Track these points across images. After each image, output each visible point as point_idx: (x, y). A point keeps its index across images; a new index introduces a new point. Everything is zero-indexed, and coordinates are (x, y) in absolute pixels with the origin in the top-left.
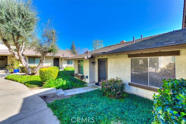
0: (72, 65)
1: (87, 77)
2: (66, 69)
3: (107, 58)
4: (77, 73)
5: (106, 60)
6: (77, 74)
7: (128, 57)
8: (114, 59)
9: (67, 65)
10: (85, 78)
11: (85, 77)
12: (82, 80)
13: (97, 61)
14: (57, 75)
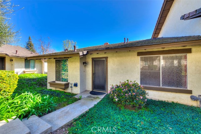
0: (35, 69)
1: (76, 85)
2: (23, 75)
3: (107, 57)
4: (54, 80)
5: (105, 59)
6: (54, 82)
7: (138, 56)
8: (118, 59)
9: (24, 69)
10: (71, 87)
11: (73, 85)
12: (66, 91)
13: (90, 61)
14: (16, 86)
